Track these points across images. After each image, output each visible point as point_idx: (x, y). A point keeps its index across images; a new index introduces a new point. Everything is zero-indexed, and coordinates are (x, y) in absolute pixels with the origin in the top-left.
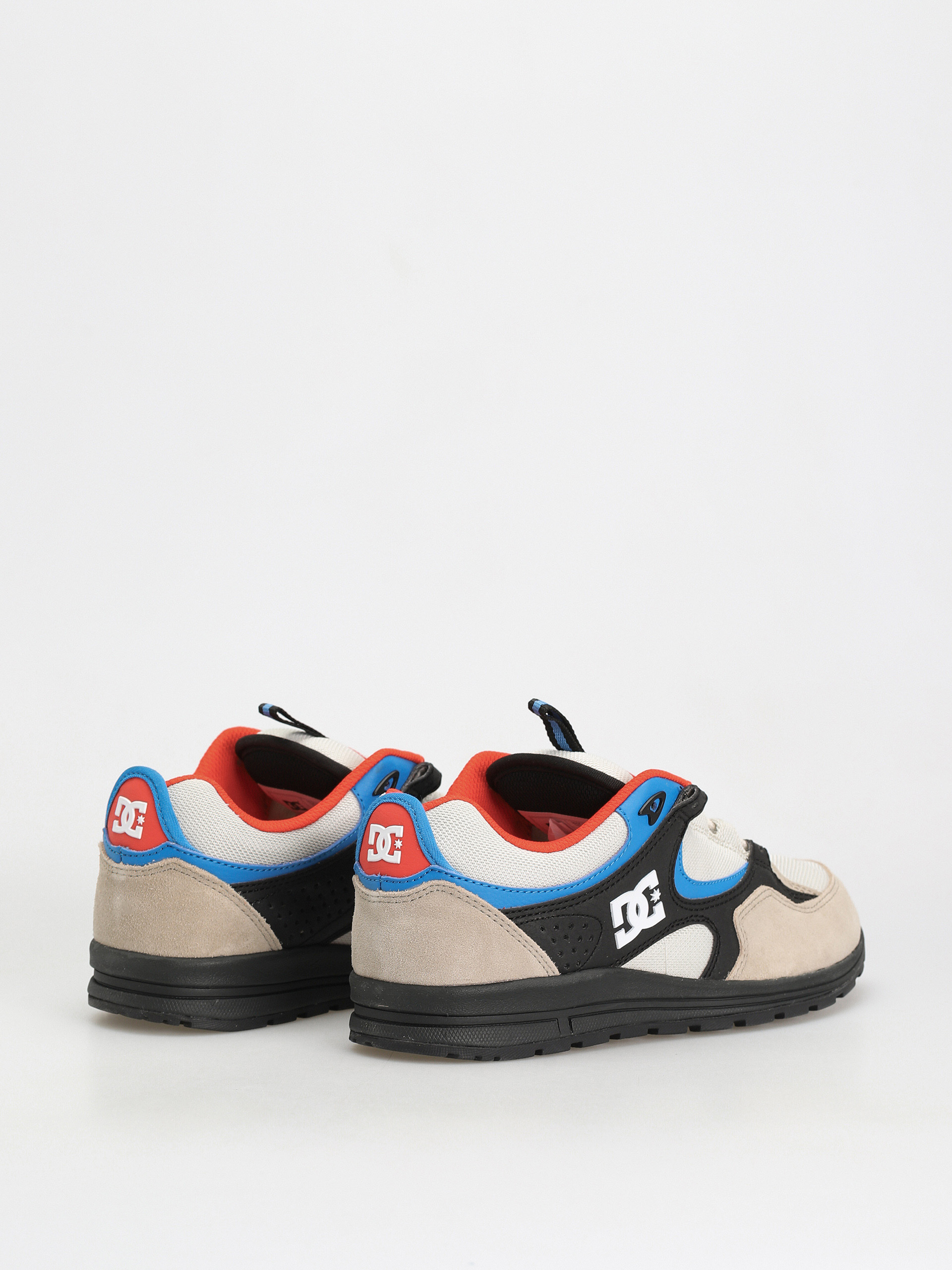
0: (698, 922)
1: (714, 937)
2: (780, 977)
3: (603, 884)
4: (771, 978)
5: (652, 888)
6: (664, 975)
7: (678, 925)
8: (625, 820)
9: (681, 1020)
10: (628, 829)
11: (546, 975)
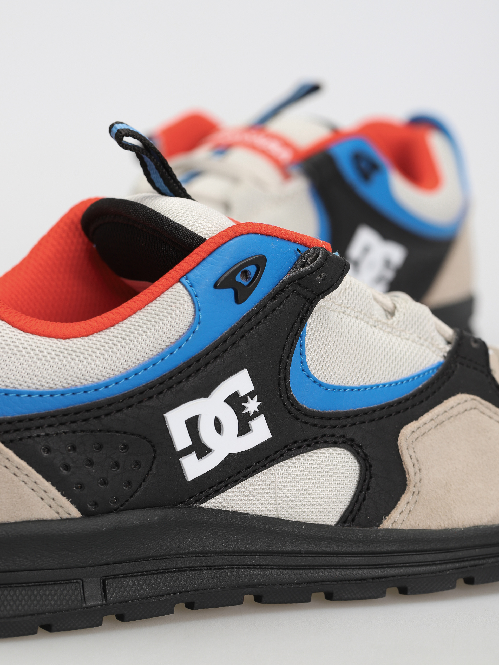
0: (335, 444)
1: (361, 467)
2: (472, 525)
3: (150, 386)
4: (455, 526)
5: (242, 394)
6: (275, 518)
7: (299, 447)
8: (191, 295)
9: (299, 584)
10: (195, 308)
11: (55, 516)
